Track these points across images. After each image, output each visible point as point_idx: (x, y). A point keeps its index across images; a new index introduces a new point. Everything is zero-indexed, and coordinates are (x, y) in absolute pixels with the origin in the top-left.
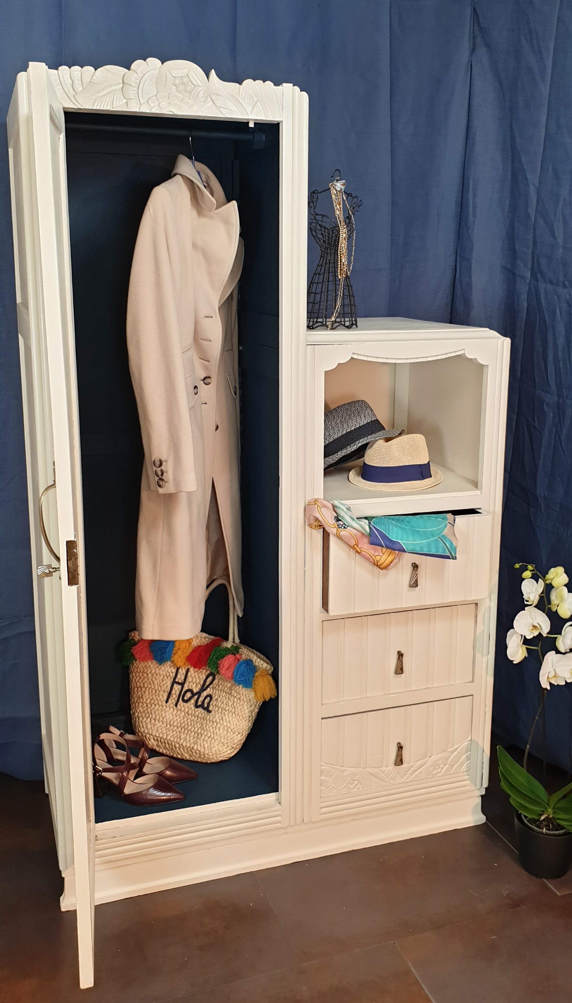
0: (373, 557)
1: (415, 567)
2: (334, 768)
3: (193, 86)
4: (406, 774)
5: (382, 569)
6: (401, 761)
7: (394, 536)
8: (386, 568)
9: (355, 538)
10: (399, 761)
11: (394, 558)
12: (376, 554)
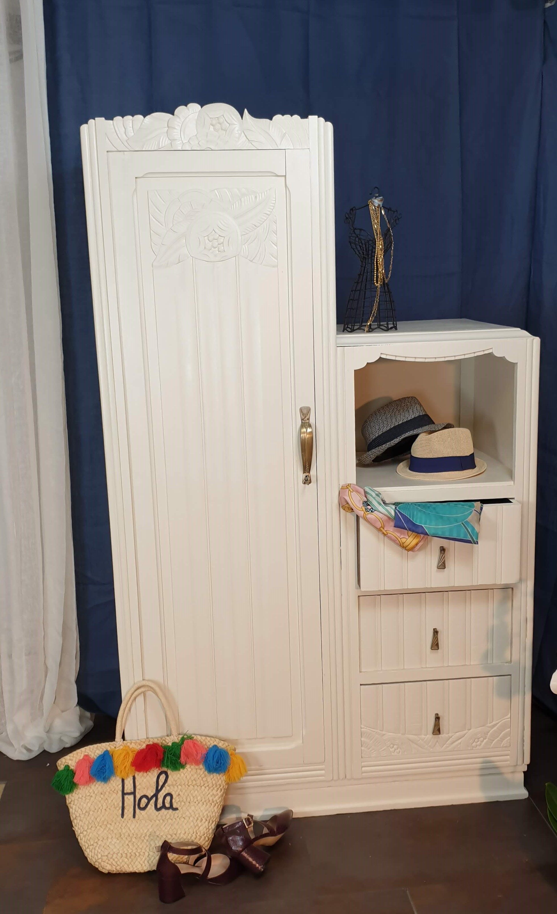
0: (399, 539)
1: (443, 550)
2: (374, 732)
3: (228, 125)
4: (445, 744)
5: (408, 550)
6: (439, 730)
7: (418, 521)
8: (412, 549)
9: (381, 521)
10: (437, 730)
11: (420, 541)
12: (402, 537)
